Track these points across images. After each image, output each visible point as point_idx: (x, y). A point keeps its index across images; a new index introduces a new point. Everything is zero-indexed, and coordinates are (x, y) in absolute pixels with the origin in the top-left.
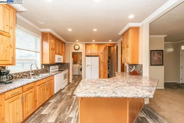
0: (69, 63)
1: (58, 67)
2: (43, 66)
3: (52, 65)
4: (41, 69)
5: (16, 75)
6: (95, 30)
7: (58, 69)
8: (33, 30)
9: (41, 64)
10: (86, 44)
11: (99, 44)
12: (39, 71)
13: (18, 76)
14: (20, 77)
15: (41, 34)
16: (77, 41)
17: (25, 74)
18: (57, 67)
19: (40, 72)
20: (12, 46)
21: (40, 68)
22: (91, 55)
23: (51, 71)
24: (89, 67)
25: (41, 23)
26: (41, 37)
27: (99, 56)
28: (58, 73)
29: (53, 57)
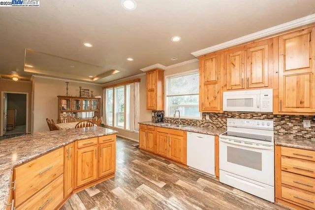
4: (201, 119)
12: (198, 123)
19: (200, 125)
28: (198, 133)
29: (211, 98)
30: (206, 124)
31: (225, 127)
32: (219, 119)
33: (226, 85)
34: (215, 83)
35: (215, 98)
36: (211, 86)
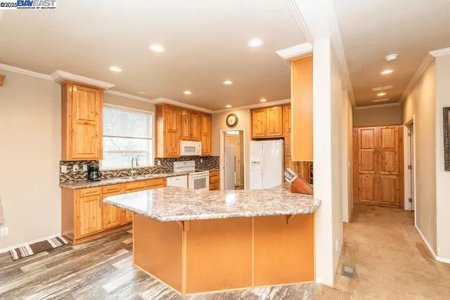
0: (218, 157)
1: (194, 165)
2: (159, 162)
3: (180, 161)
4: (154, 166)
6: (228, 82)
7: (194, 169)
8: (138, 106)
9: (154, 157)
10: (252, 111)
11: (283, 106)
12: (150, 170)
13: (115, 174)
14: (118, 175)
15: (154, 108)
16: (228, 106)
17: (124, 172)
18: (193, 163)
20: (99, 136)
21: (151, 164)
22: (262, 136)
23: (175, 170)
24: (257, 167)
25: (141, 93)
26: (153, 113)
27: (283, 138)
29: (174, 145)
30: (158, 170)
31: (171, 170)
32: (168, 163)
33: (181, 136)
34: (175, 132)
35: (176, 145)
36: (173, 134)
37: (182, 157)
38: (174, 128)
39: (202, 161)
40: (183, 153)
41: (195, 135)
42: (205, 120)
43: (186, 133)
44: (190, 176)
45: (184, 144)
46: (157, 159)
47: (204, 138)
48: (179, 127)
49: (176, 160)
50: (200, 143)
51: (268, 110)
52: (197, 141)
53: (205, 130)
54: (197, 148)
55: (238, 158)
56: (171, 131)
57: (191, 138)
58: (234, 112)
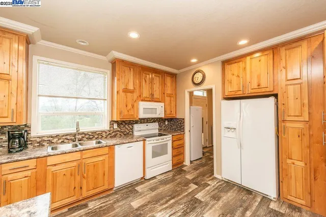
0: (183, 119)
1: (158, 127)
4: (108, 129)
5: (52, 139)
10: (224, 63)
11: (274, 49)
16: (194, 61)
19: (107, 136)
23: (135, 133)
25: (83, 44)
28: (129, 143)
29: (130, 106)
30: (113, 134)
31: (131, 133)
32: (126, 126)
33: (140, 96)
34: (132, 92)
35: (133, 106)
36: (129, 94)
37: (141, 119)
38: (131, 87)
39: (166, 123)
40: (142, 115)
41: (156, 96)
42: (168, 80)
43: (146, 93)
44: (147, 142)
45: (143, 105)
46: (112, 122)
47: (167, 99)
48: (137, 87)
49: (136, 122)
50: (163, 104)
51: (248, 58)
52: (160, 102)
53: (169, 90)
54: (159, 110)
55: (206, 120)
56: (126, 91)
57: (152, 99)
58: (200, 69)
